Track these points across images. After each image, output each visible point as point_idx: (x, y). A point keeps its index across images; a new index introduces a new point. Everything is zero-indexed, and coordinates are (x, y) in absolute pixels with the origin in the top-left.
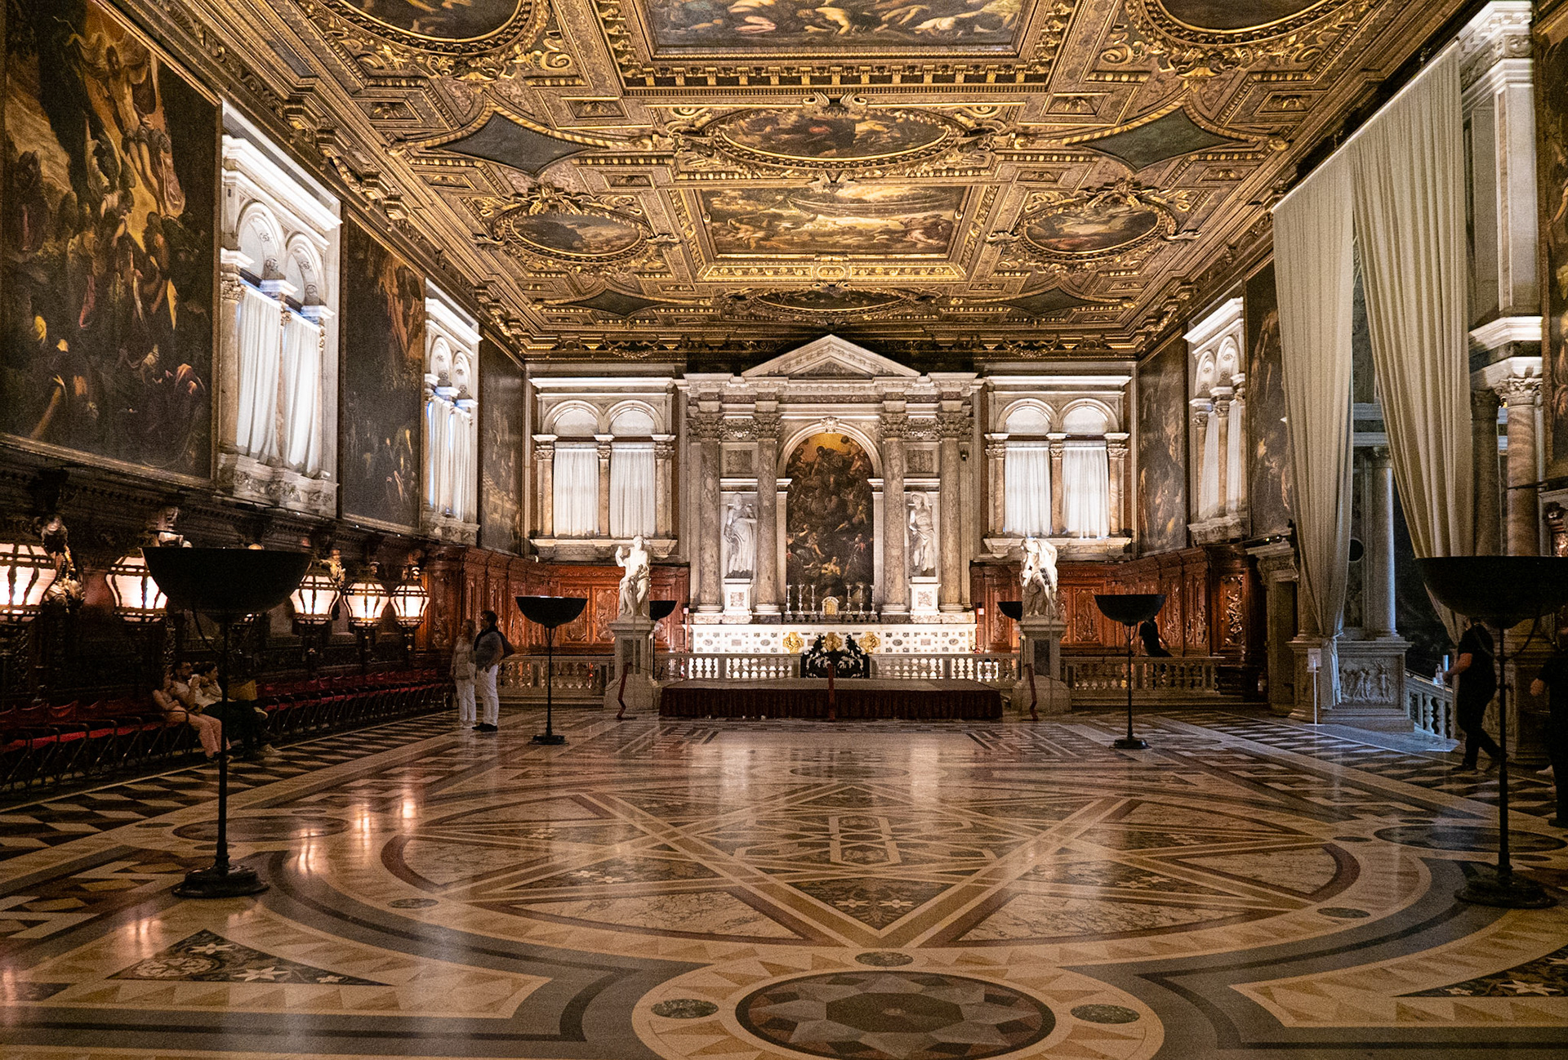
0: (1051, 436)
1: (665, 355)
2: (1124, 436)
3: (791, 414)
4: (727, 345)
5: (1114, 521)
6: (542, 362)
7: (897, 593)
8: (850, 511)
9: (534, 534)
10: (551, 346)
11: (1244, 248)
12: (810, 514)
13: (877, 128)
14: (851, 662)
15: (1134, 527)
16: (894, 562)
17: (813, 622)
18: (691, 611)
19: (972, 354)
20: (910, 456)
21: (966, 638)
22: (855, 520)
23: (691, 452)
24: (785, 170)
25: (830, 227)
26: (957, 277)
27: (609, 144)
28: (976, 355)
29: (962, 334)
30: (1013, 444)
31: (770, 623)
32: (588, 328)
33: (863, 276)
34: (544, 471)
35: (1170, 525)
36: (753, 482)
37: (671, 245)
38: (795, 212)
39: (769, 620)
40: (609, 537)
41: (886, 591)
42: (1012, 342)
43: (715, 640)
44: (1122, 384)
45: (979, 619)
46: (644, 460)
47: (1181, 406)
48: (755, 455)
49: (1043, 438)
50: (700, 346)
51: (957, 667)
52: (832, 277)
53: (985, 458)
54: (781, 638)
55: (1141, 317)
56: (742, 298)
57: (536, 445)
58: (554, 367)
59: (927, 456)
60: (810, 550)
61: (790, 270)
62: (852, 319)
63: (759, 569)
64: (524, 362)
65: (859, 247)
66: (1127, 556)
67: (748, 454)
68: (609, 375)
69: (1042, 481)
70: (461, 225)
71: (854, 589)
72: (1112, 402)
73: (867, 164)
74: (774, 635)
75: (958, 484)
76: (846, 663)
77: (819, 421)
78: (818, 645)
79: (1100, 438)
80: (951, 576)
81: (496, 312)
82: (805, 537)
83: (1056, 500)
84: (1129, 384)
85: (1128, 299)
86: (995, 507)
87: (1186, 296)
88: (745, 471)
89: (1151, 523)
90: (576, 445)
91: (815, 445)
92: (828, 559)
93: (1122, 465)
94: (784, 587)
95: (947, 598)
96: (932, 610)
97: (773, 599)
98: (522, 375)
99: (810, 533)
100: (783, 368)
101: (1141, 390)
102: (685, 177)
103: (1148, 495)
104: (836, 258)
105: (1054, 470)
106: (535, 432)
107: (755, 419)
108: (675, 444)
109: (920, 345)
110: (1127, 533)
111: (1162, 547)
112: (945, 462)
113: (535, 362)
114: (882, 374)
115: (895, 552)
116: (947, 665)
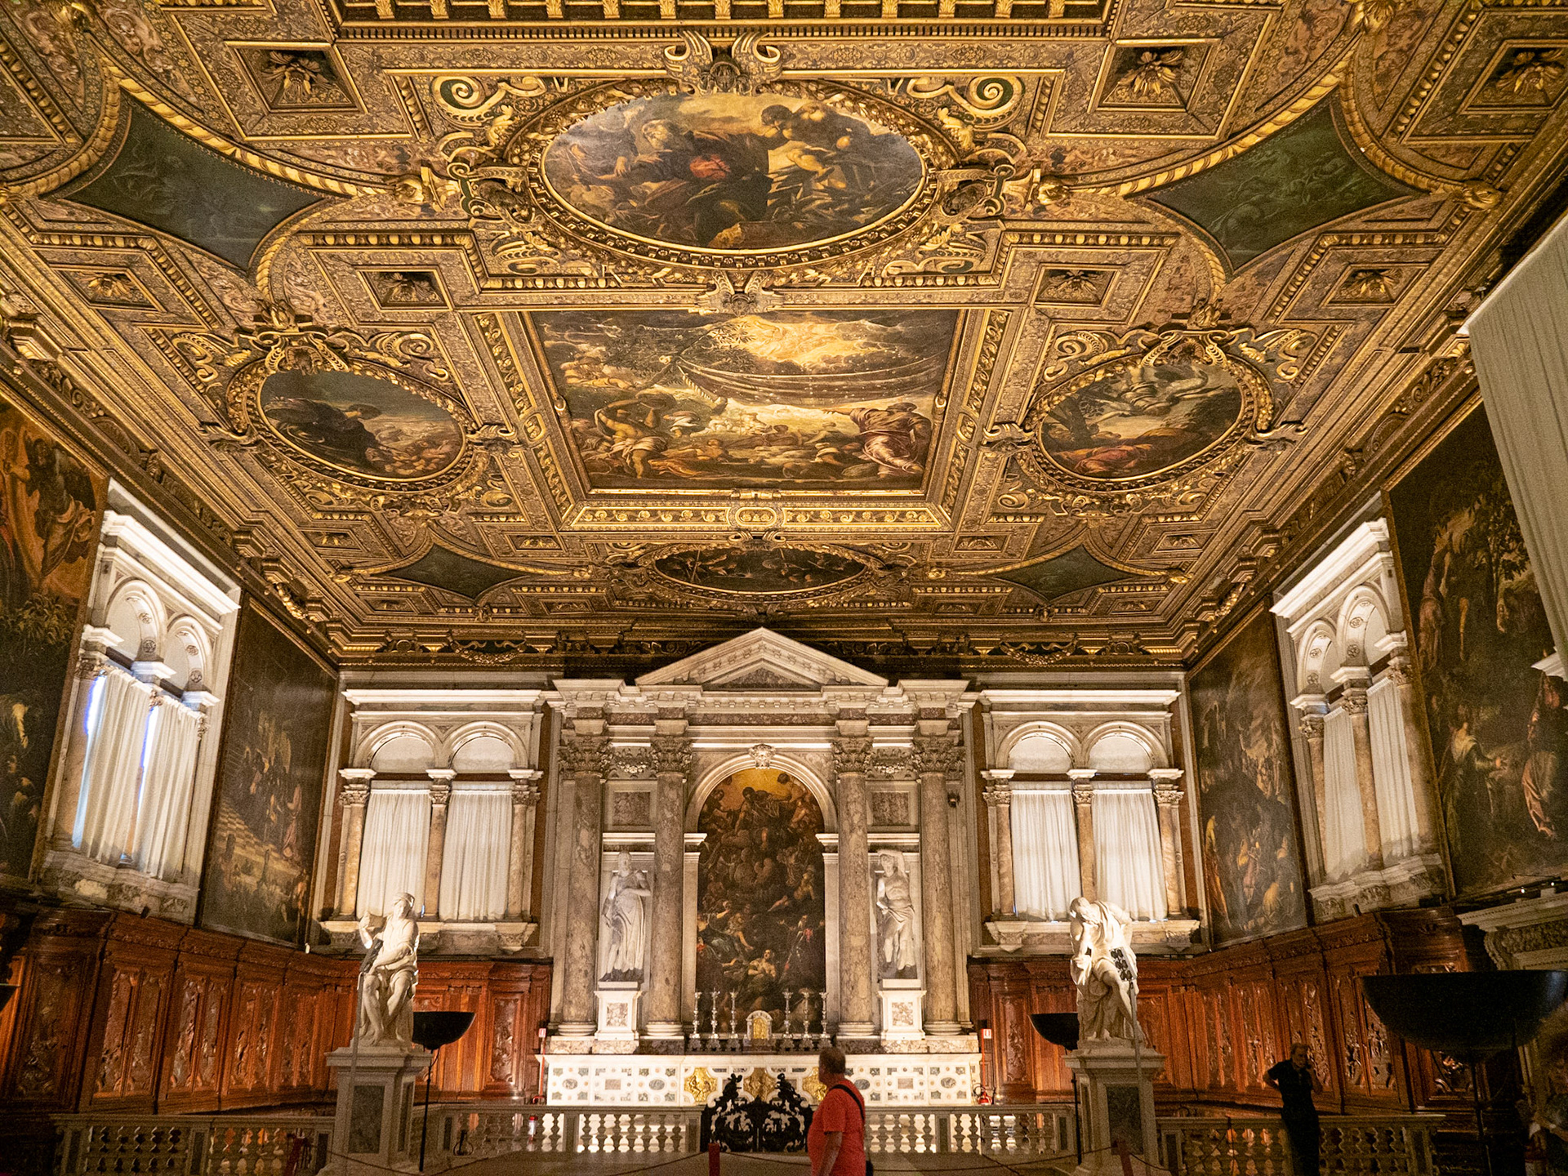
0: (1074, 774)
1: (535, 660)
2: (1175, 773)
3: (706, 742)
4: (619, 646)
5: (1172, 895)
6: (364, 669)
7: (860, 1006)
8: (791, 880)
9: (328, 914)
10: (376, 646)
11: (1380, 443)
12: (732, 885)
13: (807, 163)
14: (785, 1118)
15: (1202, 905)
16: (855, 956)
17: (733, 1051)
18: (550, 1033)
19: (958, 661)
20: (876, 802)
21: (967, 1077)
22: (798, 894)
23: (563, 792)
24: (659, 268)
25: (748, 428)
26: (938, 525)
27: (350, 189)
28: (964, 661)
29: (945, 631)
30: (1021, 785)
31: (667, 1052)
32: (426, 621)
33: (802, 524)
34: (351, 822)
35: (1270, 895)
36: (648, 838)
37: (506, 445)
38: (691, 391)
39: (665, 1048)
40: (437, 918)
41: (843, 1002)
42: (1013, 645)
43: (581, 1080)
44: (1168, 702)
45: (984, 1047)
46: (496, 807)
47: (1274, 712)
48: (654, 798)
49: (1062, 778)
50: (583, 648)
51: (959, 1129)
52: (758, 525)
53: (983, 806)
54: (681, 1077)
55: (1193, 602)
56: (633, 565)
57: (343, 783)
58: (380, 676)
59: (899, 802)
60: (732, 940)
61: (697, 514)
62: (790, 606)
63: (653, 968)
64: (337, 669)
65: (795, 471)
66: (1199, 948)
67: (644, 797)
68: (456, 686)
69: (1065, 839)
70: (172, 400)
71: (796, 999)
72: (1156, 727)
73: (793, 258)
74: (671, 1072)
75: (946, 840)
76: (777, 1122)
77: (746, 751)
78: (731, 1089)
79: (1141, 777)
80: (941, 977)
81: (275, 578)
82: (726, 919)
83: (1087, 866)
84: (1176, 702)
85: (1179, 570)
86: (1000, 876)
87: (1269, 551)
88: (640, 823)
89: (1232, 897)
90: (403, 784)
91: (741, 785)
92: (758, 954)
93: (1176, 814)
94: (693, 996)
95: (936, 1013)
96: (914, 1033)
97: (673, 1015)
98: (332, 686)
99: (731, 914)
100: (695, 674)
101: (1195, 710)
102: (499, 284)
103: (1223, 854)
104: (762, 494)
105: (1081, 823)
106: (344, 764)
107: (654, 745)
108: (541, 784)
109: (887, 649)
110: (1192, 913)
111: (1256, 929)
112: (926, 808)
113: (353, 669)
114: (834, 682)
115: (857, 941)
116: (943, 1125)
